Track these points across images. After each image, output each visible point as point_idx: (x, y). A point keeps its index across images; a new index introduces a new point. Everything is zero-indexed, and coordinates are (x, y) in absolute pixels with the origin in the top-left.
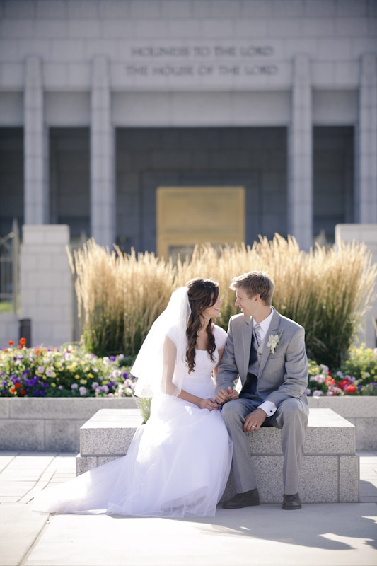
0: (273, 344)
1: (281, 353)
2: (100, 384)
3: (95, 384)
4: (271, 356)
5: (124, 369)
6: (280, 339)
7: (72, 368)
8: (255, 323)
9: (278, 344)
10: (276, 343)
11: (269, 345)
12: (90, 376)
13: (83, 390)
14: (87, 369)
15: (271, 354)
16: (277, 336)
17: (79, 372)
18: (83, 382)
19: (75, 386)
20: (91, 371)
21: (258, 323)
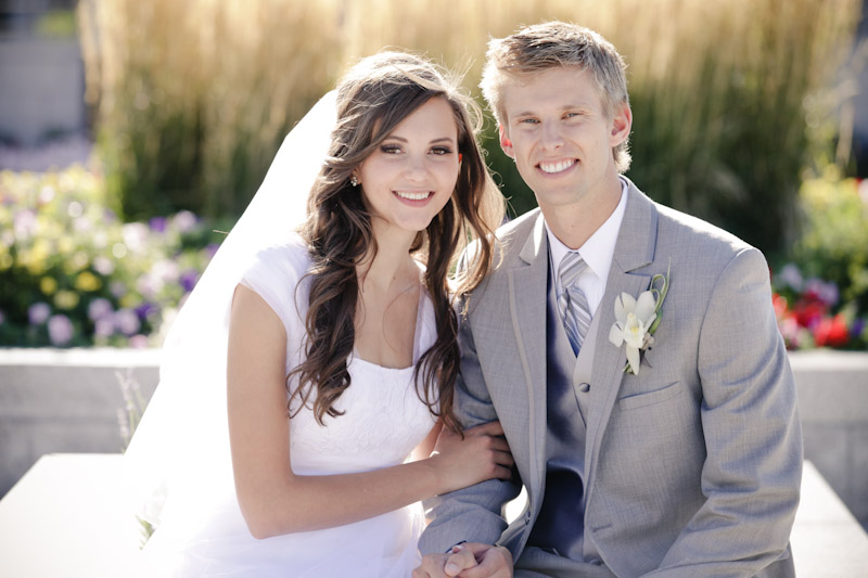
0: (631, 335)
1: (673, 368)
2: (115, 305)
3: (98, 308)
4: (632, 386)
5: (187, 262)
6: (660, 311)
7: (34, 259)
8: (558, 252)
9: (651, 331)
10: (642, 331)
11: (616, 337)
12: (87, 283)
13: (60, 328)
14: (80, 262)
15: (628, 373)
16: (647, 297)
17: (56, 271)
18: (66, 300)
19: (39, 313)
20: (90, 269)
21: (574, 249)
